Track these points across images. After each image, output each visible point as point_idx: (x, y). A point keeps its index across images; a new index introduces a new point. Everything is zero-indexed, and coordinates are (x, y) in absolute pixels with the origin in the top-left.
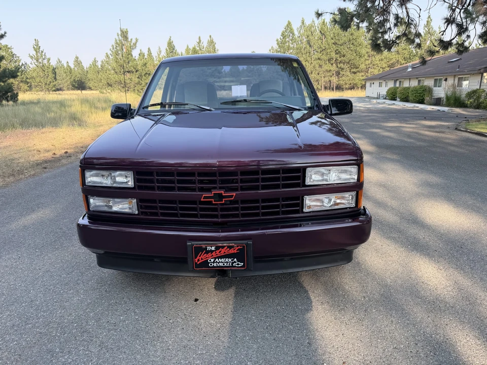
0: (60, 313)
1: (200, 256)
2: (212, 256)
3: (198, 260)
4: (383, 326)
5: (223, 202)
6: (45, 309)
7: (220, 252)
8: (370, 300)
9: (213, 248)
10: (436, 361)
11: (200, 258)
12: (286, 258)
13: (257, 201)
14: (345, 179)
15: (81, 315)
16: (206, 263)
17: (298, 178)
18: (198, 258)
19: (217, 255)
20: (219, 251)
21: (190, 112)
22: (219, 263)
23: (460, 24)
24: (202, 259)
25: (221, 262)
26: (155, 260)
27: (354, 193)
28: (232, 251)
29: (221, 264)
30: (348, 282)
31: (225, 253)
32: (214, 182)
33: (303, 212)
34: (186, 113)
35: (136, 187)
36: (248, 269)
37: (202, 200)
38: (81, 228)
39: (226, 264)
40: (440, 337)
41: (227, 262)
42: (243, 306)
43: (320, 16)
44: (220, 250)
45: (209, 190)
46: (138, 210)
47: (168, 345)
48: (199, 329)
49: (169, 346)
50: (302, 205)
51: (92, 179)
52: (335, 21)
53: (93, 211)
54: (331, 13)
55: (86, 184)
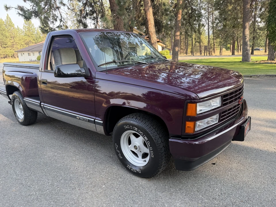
9: (247, 125)
35: (222, 106)
37: (239, 103)
46: (219, 119)
51: (201, 108)
52: (19, 14)
53: (197, 131)
54: (16, 8)
55: (197, 113)
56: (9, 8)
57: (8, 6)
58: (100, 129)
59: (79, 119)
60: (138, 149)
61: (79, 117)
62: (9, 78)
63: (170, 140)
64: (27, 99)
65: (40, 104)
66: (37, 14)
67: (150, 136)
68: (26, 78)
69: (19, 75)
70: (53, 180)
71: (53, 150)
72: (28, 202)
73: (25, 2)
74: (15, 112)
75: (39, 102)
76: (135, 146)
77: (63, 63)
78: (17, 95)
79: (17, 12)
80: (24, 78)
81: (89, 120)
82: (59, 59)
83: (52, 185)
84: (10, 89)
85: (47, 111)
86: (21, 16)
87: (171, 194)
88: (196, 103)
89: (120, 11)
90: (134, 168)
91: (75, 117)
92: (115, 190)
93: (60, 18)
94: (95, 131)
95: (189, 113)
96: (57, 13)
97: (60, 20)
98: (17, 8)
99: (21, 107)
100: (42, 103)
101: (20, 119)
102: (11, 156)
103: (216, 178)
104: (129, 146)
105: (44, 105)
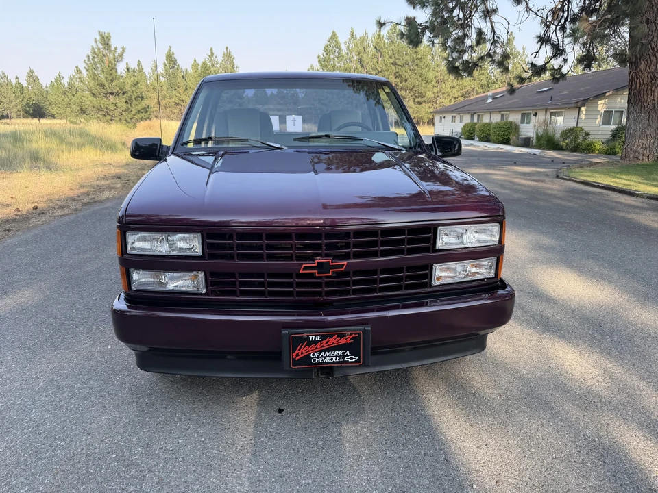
0: (86, 440)
1: (299, 350)
2: (317, 348)
3: (297, 355)
4: (533, 431)
5: (330, 274)
6: (61, 435)
7: (327, 342)
8: (508, 399)
9: (318, 338)
10: (608, 471)
11: (300, 352)
12: (407, 348)
13: (374, 272)
14: (484, 242)
15: (119, 441)
16: (307, 359)
17: (427, 240)
18: (297, 352)
19: (323, 346)
20: (325, 341)
21: (251, 151)
22: (325, 358)
23: (556, 45)
24: (302, 353)
25: (329, 356)
26: (229, 357)
27: (494, 260)
28: (343, 341)
29: (328, 360)
30: (474, 376)
31: (334, 343)
32: (319, 247)
33: (431, 286)
34: (246, 152)
35: (206, 256)
36: (365, 365)
37: (301, 271)
38: (118, 316)
39: (334, 360)
40: (605, 440)
41: (336, 356)
42: (346, 415)
43: (382, 26)
44: (327, 340)
45: (311, 258)
46: (207, 287)
47: (257, 475)
48: (294, 450)
49: (259, 477)
50: (429, 276)
52: (402, 34)
53: (137, 290)
54: (397, 23)
55: (128, 252)
56: (385, 24)
86: (404, 38)
88: (121, 229)
98: (400, 23)
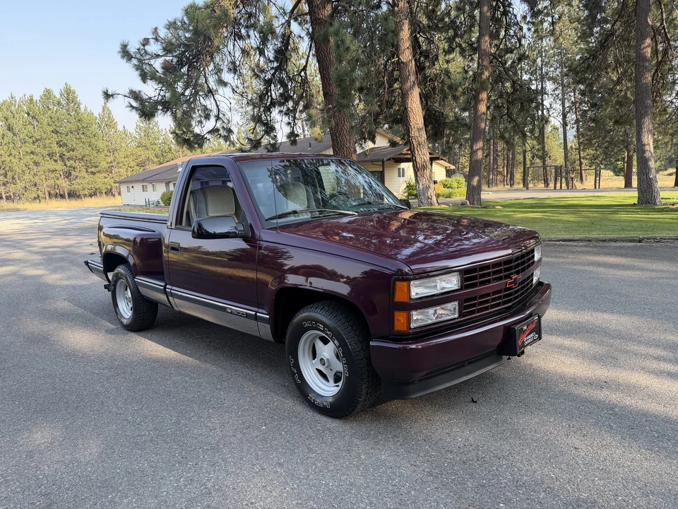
2: (526, 335)
3: (520, 342)
5: (517, 285)
9: (525, 328)
16: (523, 343)
18: (520, 340)
19: (527, 332)
22: (528, 340)
24: (522, 340)
32: (511, 268)
35: (463, 288)
37: (507, 286)
39: (531, 340)
43: (109, 97)
44: (529, 328)
45: (510, 276)
46: (459, 312)
51: (418, 290)
52: (132, 106)
53: (415, 328)
54: (125, 96)
55: (412, 298)
56: (112, 95)
57: (110, 93)
58: (265, 331)
59: (231, 313)
60: (326, 365)
61: (230, 309)
62: (108, 239)
63: (371, 343)
64: (140, 279)
65: (165, 288)
66: (167, 106)
67: (343, 338)
68: (142, 239)
69: (130, 234)
70: (179, 416)
71: (183, 372)
72: (137, 444)
73: (145, 82)
74: (116, 305)
75: (164, 284)
76: (322, 359)
77: (211, 215)
78: (123, 272)
79: (127, 104)
80: (138, 240)
81: (247, 314)
82: (203, 206)
83: (178, 423)
84: (111, 261)
85: (176, 300)
86: (134, 111)
87: (377, 443)
88: (409, 280)
89: (343, 98)
90: (318, 401)
91: (224, 309)
92: (281, 434)
93: (215, 112)
94: (258, 335)
95: (399, 297)
96: (209, 103)
97: (215, 116)
98: (128, 95)
99: (129, 294)
100: (168, 286)
101: (125, 318)
102: (108, 379)
103: (466, 423)
104: (314, 361)
105: (171, 289)
